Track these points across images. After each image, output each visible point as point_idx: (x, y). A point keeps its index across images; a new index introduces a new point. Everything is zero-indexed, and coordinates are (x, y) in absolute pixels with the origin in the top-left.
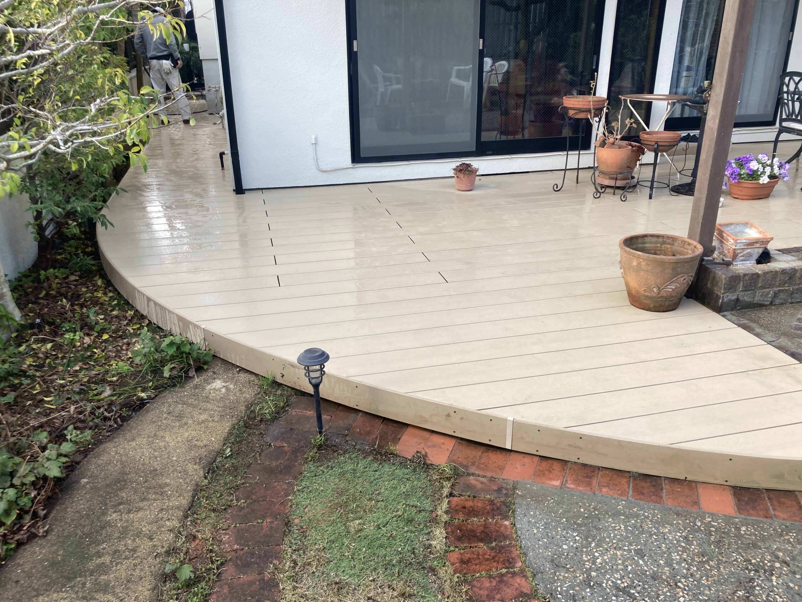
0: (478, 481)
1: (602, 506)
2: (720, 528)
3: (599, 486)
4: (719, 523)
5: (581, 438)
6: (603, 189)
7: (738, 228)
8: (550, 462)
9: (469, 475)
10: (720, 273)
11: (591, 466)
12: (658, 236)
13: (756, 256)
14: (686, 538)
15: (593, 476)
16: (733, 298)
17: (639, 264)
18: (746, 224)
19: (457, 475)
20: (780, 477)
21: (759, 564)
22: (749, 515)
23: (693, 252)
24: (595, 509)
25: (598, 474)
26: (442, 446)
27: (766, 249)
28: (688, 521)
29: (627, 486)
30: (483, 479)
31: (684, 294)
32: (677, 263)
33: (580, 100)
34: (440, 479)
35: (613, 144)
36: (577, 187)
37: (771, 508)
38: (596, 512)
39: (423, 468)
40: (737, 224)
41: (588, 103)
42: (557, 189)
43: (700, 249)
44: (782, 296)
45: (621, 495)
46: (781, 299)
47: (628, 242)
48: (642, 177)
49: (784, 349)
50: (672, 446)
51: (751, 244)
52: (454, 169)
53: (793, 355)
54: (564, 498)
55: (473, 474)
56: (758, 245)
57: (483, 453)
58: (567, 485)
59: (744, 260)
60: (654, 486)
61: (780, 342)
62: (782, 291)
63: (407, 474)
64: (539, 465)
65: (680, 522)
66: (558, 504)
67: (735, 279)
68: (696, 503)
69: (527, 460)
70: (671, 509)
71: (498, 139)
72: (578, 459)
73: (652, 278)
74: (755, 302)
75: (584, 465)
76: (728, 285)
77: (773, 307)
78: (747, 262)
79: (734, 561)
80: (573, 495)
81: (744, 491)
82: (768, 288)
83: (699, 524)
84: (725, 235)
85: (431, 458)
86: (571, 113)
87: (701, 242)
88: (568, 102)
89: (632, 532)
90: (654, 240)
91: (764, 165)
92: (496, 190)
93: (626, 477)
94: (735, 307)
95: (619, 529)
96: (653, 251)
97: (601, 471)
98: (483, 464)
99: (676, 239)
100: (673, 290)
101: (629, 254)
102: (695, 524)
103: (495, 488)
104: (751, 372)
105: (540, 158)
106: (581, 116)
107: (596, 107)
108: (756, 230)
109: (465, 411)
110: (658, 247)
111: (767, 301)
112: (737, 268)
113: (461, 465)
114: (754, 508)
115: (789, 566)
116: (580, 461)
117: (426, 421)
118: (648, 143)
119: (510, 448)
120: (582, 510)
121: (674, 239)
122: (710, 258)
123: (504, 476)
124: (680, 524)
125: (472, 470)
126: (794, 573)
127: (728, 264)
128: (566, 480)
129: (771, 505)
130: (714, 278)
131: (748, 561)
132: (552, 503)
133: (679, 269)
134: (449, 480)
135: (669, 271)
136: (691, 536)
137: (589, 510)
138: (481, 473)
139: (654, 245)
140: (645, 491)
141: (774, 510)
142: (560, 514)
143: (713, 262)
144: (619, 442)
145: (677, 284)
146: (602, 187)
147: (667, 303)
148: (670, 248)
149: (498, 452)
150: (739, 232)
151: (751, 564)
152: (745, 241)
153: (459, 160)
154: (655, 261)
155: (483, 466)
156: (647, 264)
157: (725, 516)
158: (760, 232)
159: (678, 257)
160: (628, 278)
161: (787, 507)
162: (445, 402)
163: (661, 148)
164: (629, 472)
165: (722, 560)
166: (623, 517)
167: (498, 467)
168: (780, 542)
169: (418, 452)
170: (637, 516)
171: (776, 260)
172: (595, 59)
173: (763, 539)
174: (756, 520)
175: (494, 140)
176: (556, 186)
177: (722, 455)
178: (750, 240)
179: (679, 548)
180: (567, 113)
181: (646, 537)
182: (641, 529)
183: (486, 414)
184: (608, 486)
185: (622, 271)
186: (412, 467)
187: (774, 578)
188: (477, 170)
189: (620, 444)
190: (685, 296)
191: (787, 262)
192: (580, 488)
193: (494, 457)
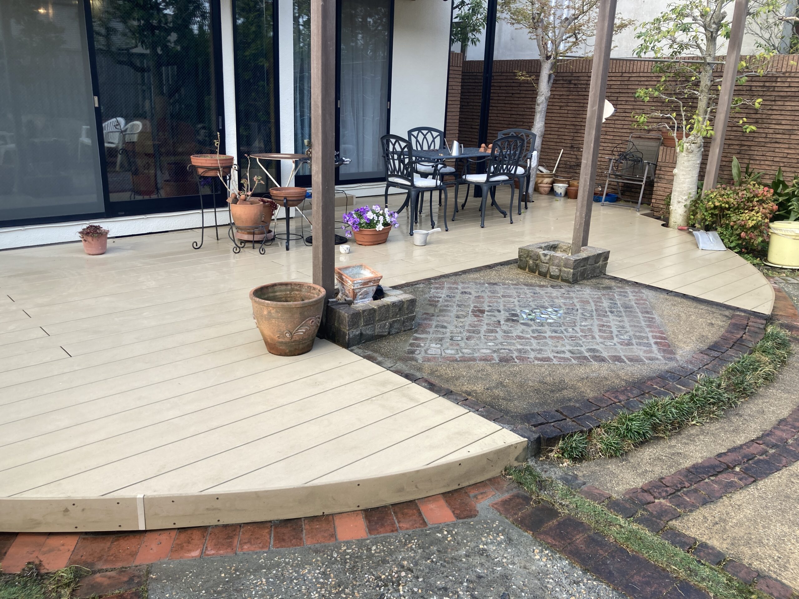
0: (105, 577)
1: (243, 565)
2: (354, 553)
3: (240, 544)
4: (353, 549)
5: (217, 499)
6: (243, 244)
7: (355, 271)
8: (189, 532)
9: (94, 573)
10: (343, 312)
11: (232, 525)
12: (286, 284)
13: (372, 294)
14: (324, 573)
15: (235, 535)
16: (357, 333)
17: (269, 312)
18: (361, 266)
19: (79, 578)
20: (401, 490)
21: (388, 578)
22: (378, 533)
23: (318, 295)
24: (236, 570)
25: (240, 532)
26: (62, 548)
27: (379, 286)
28: (326, 556)
29: (268, 536)
30: (111, 572)
31: (315, 335)
32: (303, 307)
33: (208, 158)
34: (58, 587)
35: (245, 200)
36: (218, 243)
37: (396, 522)
38: (238, 573)
39: (36, 580)
40: (354, 267)
41: (215, 162)
42: (197, 247)
43: (323, 292)
44: (396, 325)
45: (262, 547)
46: (396, 329)
47: (259, 293)
48: (277, 230)
49: (400, 372)
50: (306, 485)
51: (366, 283)
52: (80, 233)
53: (407, 376)
54: (203, 567)
55: (100, 571)
56: (372, 284)
57: (112, 542)
58: (207, 553)
59: (363, 298)
60: (294, 529)
61: (397, 367)
62: (396, 321)
63: (14, 594)
64: (177, 539)
65: (319, 558)
66: (197, 577)
67: (357, 315)
68: (333, 535)
69: (164, 537)
70: (310, 548)
71: (132, 199)
72: (219, 521)
73: (283, 324)
74: (376, 334)
75: (226, 526)
76: (351, 322)
77: (391, 337)
78: (366, 300)
79: (366, 582)
80: (213, 562)
81: (373, 512)
82: (384, 320)
83: (335, 555)
84: (344, 277)
85: (47, 567)
86: (200, 171)
87: (324, 287)
88: (195, 161)
89: (273, 583)
90: (284, 287)
91: (378, 215)
92: (132, 251)
93: (267, 527)
94: (361, 341)
95: (261, 584)
96: (284, 299)
97: (243, 527)
98: (112, 555)
99: (303, 285)
100: (304, 333)
101: (260, 303)
102: (332, 557)
103: (126, 579)
104: (374, 399)
105: (178, 217)
106: (211, 174)
107: (224, 165)
108: (369, 271)
109: (86, 500)
110: (288, 294)
111: (386, 332)
112: (357, 306)
113: (86, 564)
114: (382, 525)
115: (412, 572)
116: (221, 523)
117: (39, 524)
118: (279, 198)
119: (144, 529)
120: (223, 575)
121: (300, 285)
122: (334, 300)
123: (137, 563)
124: (318, 561)
125: (100, 565)
126: (418, 578)
127: (350, 303)
128: (206, 547)
129: (397, 518)
130: (339, 317)
131: (378, 578)
132: (190, 577)
133: (306, 313)
134: (69, 586)
135: (297, 316)
136: (329, 570)
137: (230, 574)
138: (109, 566)
139: (284, 293)
140: (286, 538)
141: (399, 522)
142: (199, 587)
143: (337, 303)
144: (256, 493)
145: (307, 327)
146: (242, 242)
147: (301, 346)
148: (299, 294)
149: (131, 536)
150: (356, 274)
151: (381, 580)
152: (360, 281)
153: (87, 222)
154: (284, 308)
155: (112, 557)
156: (277, 312)
157: (358, 540)
158: (372, 272)
159: (306, 301)
160: (262, 326)
161: (410, 516)
162: (60, 496)
163: (290, 203)
164: (270, 521)
165: (356, 585)
166: (265, 570)
167: (130, 554)
168: (404, 551)
169: (29, 563)
170: (278, 565)
171: (388, 296)
172: (220, 120)
173: (391, 553)
174: (384, 537)
175: (126, 200)
176: (195, 244)
177: (351, 483)
178: (365, 280)
179: (318, 585)
180: (197, 172)
181: (287, 584)
182: (282, 578)
183: (111, 497)
184: (249, 542)
185: (256, 321)
186: (22, 582)
187: (401, 587)
188: (107, 232)
189: (257, 496)
190: (317, 336)
191: (396, 296)
192: (221, 552)
193: (126, 544)
